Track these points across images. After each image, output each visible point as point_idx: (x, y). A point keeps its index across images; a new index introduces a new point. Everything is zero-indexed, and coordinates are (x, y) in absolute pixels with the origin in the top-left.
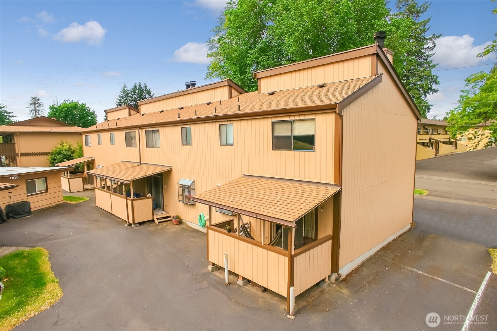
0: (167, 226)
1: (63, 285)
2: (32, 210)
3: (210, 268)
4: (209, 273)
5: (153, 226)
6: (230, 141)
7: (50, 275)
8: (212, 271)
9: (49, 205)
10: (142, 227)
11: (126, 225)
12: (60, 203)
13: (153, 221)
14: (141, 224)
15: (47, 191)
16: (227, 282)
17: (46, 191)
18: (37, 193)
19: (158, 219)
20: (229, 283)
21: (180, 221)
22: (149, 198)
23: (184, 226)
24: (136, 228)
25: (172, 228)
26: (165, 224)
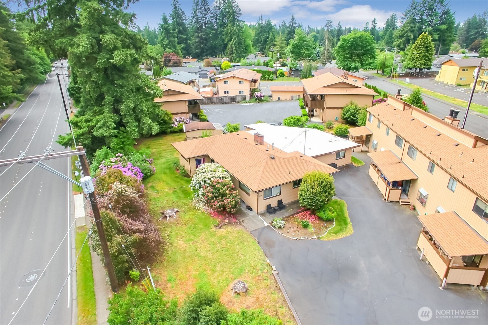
0: (405, 208)
1: (354, 227)
3: (417, 248)
4: (415, 250)
5: (397, 205)
6: (453, 189)
7: (349, 220)
8: (417, 250)
9: (344, 165)
10: (391, 204)
11: (383, 199)
12: (349, 163)
13: (399, 202)
14: (391, 201)
16: (421, 259)
17: (344, 157)
18: (340, 158)
19: (401, 202)
20: (422, 260)
21: (414, 209)
22: (400, 190)
23: (415, 213)
24: (388, 203)
25: (408, 212)
26: (405, 206)
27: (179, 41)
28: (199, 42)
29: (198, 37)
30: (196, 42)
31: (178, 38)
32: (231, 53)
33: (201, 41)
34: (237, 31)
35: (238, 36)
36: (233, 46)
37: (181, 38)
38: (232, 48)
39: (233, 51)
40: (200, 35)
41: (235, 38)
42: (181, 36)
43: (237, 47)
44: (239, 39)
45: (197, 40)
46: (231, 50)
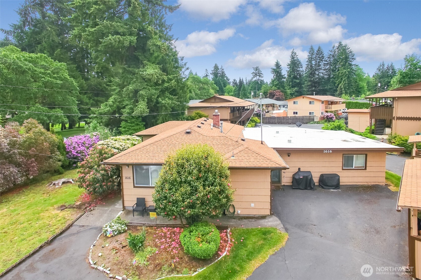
2: (341, 184)
9: (366, 184)
12: (381, 184)
15: (366, 169)
17: (364, 168)
18: (354, 168)
27: (293, 85)
28: (311, 85)
29: (311, 81)
30: (308, 86)
31: (293, 82)
32: (340, 94)
33: (313, 84)
34: (347, 73)
35: (348, 77)
36: (342, 87)
37: (295, 82)
38: (341, 89)
39: (342, 91)
40: (312, 79)
41: (345, 79)
42: (295, 80)
43: (346, 88)
44: (349, 80)
45: (309, 83)
46: (340, 91)
